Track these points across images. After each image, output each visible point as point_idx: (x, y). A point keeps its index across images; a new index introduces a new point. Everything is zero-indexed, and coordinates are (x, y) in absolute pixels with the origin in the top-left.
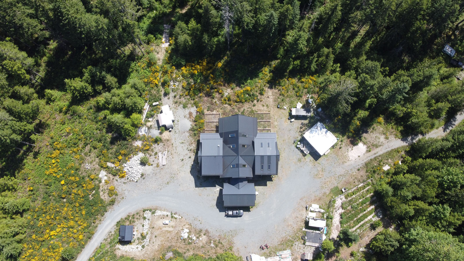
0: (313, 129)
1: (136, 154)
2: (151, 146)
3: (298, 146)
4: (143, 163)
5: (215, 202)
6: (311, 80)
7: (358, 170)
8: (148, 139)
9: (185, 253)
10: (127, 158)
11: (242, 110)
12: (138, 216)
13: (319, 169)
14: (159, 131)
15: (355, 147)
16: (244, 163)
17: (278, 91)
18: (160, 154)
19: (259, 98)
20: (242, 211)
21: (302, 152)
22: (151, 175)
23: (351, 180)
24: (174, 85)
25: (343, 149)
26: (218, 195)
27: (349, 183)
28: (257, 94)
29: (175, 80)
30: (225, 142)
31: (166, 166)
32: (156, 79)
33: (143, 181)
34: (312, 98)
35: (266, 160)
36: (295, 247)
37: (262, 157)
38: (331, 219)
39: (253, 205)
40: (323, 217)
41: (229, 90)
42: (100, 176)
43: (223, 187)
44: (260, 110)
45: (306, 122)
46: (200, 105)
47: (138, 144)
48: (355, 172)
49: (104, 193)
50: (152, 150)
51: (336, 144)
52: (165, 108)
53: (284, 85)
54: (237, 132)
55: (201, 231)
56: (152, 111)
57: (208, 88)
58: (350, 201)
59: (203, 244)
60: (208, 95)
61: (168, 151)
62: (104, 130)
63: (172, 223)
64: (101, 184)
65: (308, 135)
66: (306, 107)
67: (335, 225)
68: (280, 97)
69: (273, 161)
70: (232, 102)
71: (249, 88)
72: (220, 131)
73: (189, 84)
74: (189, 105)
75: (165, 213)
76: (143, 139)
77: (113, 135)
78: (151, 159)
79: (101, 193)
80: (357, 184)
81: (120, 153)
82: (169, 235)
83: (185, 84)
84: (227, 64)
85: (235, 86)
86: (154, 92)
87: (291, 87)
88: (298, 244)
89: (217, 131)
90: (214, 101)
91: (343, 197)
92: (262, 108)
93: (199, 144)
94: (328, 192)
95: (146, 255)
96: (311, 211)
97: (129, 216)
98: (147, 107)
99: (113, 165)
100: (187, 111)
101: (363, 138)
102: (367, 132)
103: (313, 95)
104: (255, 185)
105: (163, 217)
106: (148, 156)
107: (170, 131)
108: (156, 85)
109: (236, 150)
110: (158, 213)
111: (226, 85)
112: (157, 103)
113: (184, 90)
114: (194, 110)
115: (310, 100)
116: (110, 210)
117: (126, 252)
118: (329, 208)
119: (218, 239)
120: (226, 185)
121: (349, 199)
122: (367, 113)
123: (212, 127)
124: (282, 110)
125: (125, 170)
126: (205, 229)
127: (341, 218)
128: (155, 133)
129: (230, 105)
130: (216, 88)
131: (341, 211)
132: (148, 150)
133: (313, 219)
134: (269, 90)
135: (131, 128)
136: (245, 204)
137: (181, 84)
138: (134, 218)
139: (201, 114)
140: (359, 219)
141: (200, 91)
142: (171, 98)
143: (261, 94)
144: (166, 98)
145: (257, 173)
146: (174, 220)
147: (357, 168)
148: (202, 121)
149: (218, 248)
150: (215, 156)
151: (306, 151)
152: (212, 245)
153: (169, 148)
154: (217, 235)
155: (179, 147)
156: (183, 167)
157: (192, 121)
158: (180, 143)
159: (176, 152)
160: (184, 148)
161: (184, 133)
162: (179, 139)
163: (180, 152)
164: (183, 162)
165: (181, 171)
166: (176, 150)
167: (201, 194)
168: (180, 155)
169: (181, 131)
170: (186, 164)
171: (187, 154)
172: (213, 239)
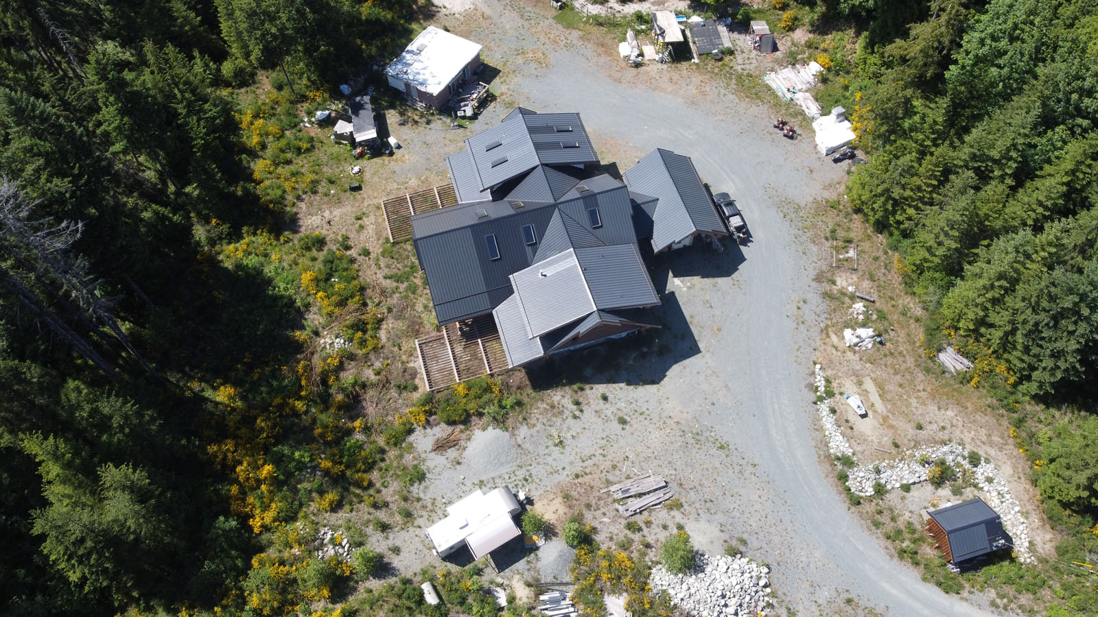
1: (665, 597)
2: (609, 554)
3: (469, 115)
4: (691, 563)
6: (251, 125)
8: (586, 576)
9: (917, 320)
12: (885, 518)
13: (520, 60)
14: (540, 542)
17: (302, 200)
18: (630, 510)
19: (335, 247)
22: (720, 517)
24: (332, 542)
25: (447, 25)
28: (323, 253)
29: (312, 544)
31: (666, 471)
33: (753, 542)
35: (545, 138)
36: (751, 67)
37: (538, 147)
40: (645, 30)
41: (324, 340)
46: (398, 423)
50: (626, 545)
52: (442, 541)
53: (280, 188)
54: (476, 229)
55: (827, 295)
57: (327, 413)
59: (861, 278)
60: (353, 406)
61: (609, 483)
63: (849, 385)
65: (434, 87)
68: (320, 189)
70: (368, 319)
71: (306, 281)
73: (320, 489)
74: (408, 459)
75: (828, 422)
76: (591, 597)
78: (662, 538)
82: (891, 387)
85: (303, 329)
87: (283, 170)
88: (738, 63)
90: (373, 378)
92: (371, 230)
94: (576, 33)
96: (642, 55)
97: (902, 553)
100: (435, 462)
105: (845, 425)
106: (653, 555)
107: (530, 497)
110: (839, 444)
111: (303, 354)
112: (426, 587)
113: (350, 498)
115: (320, 115)
118: (617, 25)
119: (828, 244)
123: (476, 356)
124: (367, 176)
126: (814, 284)
128: (552, 557)
129: (378, 323)
130: (324, 384)
131: (614, 3)
132: (631, 563)
133: (660, 36)
134: (302, 227)
137: (326, 516)
138: (899, 533)
139: (431, 408)
141: (342, 439)
142: (390, 543)
146: (834, 384)
148: (460, 393)
149: (852, 235)
152: (852, 253)
153: (596, 483)
154: (815, 249)
155: (579, 450)
156: (647, 412)
157: (468, 432)
158: (564, 447)
159: (602, 452)
160: (579, 430)
161: (523, 446)
162: (550, 459)
163: (598, 441)
164: (628, 419)
165: (664, 415)
166: (594, 455)
167: (715, 328)
168: (607, 436)
169: (519, 460)
170: (632, 406)
171: (596, 411)
172: (832, 257)
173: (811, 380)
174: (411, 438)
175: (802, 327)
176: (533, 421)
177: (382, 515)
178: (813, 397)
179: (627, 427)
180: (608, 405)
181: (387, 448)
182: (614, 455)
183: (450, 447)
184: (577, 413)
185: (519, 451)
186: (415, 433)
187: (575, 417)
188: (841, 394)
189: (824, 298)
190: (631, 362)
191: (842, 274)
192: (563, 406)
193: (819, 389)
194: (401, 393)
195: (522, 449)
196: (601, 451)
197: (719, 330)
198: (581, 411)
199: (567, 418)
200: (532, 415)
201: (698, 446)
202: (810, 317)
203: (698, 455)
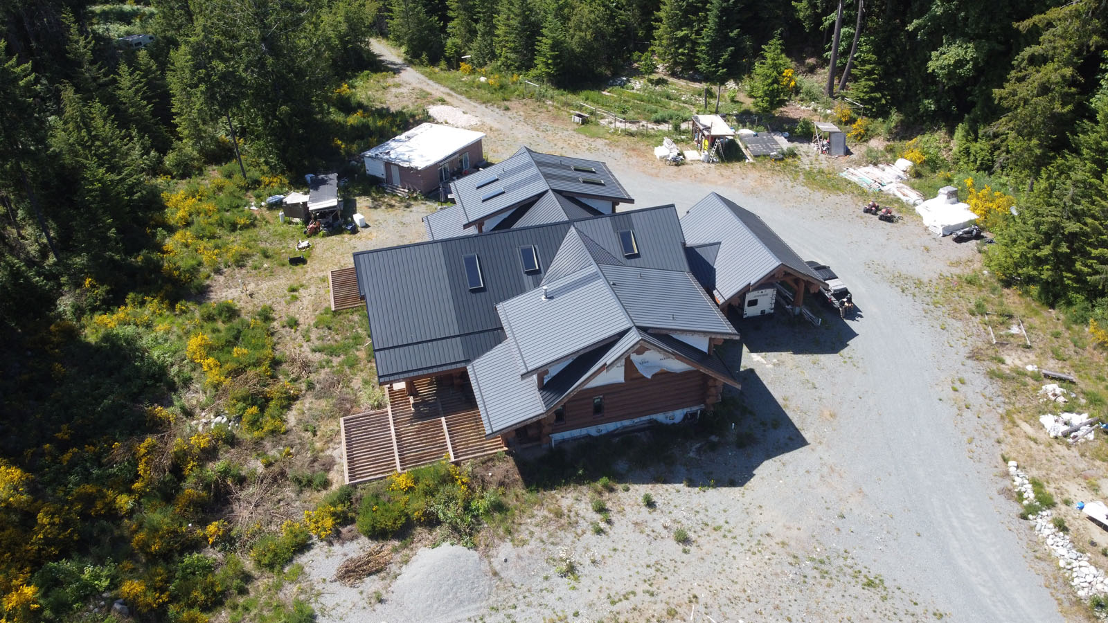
7: (508, 110)
17: (221, 273)
19: (251, 319)
23: (543, 115)
36: (821, 167)
41: (196, 420)
44: (317, 304)
48: (516, 113)
53: (195, 261)
55: (996, 376)
59: (1042, 357)
88: (806, 164)
90: (258, 471)
94: (602, 141)
100: (335, 599)
102: (385, 108)
118: (650, 136)
119: (976, 319)
124: (317, 251)
126: (971, 363)
129: (289, 401)
134: (212, 298)
143: (232, 315)
146: (1050, 489)
147: (502, 112)
149: (1010, 310)
155: (604, 584)
156: (726, 527)
157: (406, 552)
158: (577, 579)
159: (649, 588)
160: (606, 552)
161: (502, 575)
162: (550, 599)
163: (640, 569)
164: (692, 535)
165: (756, 531)
166: (634, 593)
167: (827, 413)
168: (657, 563)
169: (493, 599)
170: (698, 517)
171: (636, 524)
172: (989, 334)
173: (1007, 483)
174: (303, 559)
175: (967, 413)
176: (524, 535)
178: (1017, 509)
179: (693, 549)
180: (655, 515)
181: (256, 573)
182: (670, 593)
183: (370, 574)
184: (603, 525)
185: (495, 581)
186: (312, 552)
187: (599, 531)
188: (1067, 503)
189: (991, 378)
190: (691, 454)
191: (1010, 352)
192: (577, 515)
193: (1025, 495)
194: (301, 491)
195: (501, 579)
196: (646, 587)
197: (833, 416)
198: (609, 522)
199: (584, 532)
200: (523, 527)
201: (825, 582)
202: (977, 401)
203: (828, 597)
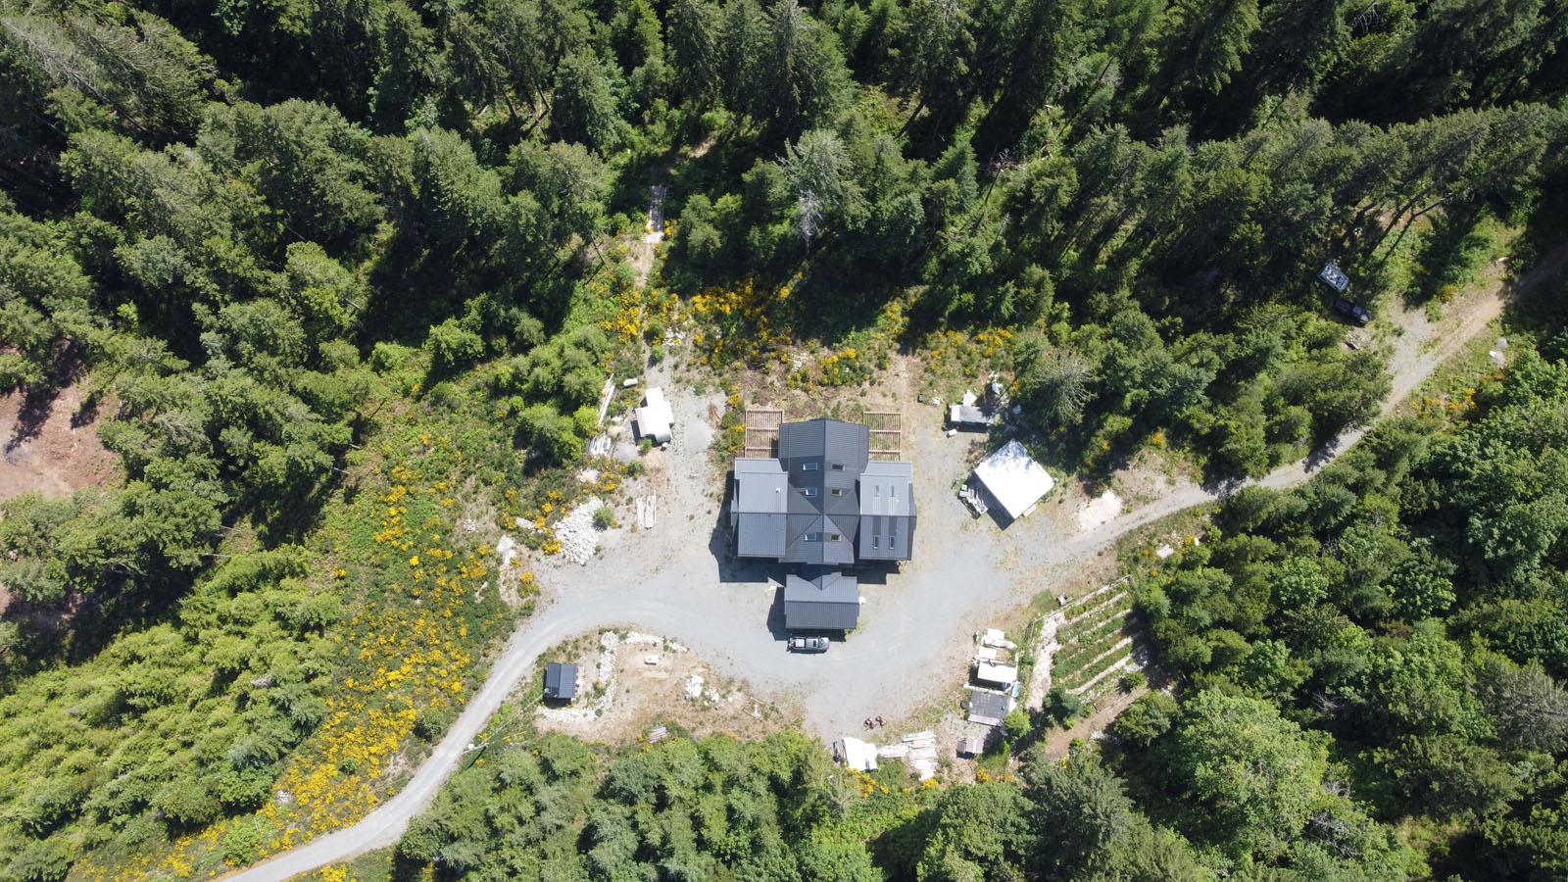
0: (997, 456)
1: (584, 501)
2: (617, 481)
3: (962, 494)
4: (600, 523)
5: (765, 618)
6: (1001, 336)
7: (1100, 554)
8: (612, 466)
9: (694, 730)
10: (563, 510)
11: (834, 403)
12: (586, 644)
13: (1009, 548)
14: (638, 448)
15: (1095, 501)
16: (834, 530)
18: (639, 503)
19: (875, 375)
20: (826, 640)
21: (971, 507)
22: (619, 551)
23: (1082, 577)
24: (675, 338)
25: (1067, 504)
26: (772, 601)
27: (1077, 584)
28: (872, 367)
29: (677, 327)
30: (794, 481)
31: (653, 532)
32: (631, 322)
33: (600, 564)
34: (1000, 380)
35: (885, 527)
36: (945, 725)
37: (877, 519)
38: (1031, 663)
39: (853, 627)
40: (1013, 659)
41: (805, 356)
42: (500, 548)
43: (784, 584)
44: (877, 406)
45: (983, 437)
46: (734, 388)
47: (589, 476)
48: (1091, 559)
49: (509, 588)
50: (621, 493)
51: (1051, 493)
52: (653, 394)
53: (937, 348)
54: (821, 459)
55: (731, 681)
56: (623, 398)
57: (755, 348)
58: (1077, 625)
59: (736, 710)
60: (756, 365)
61: (659, 497)
62: (510, 442)
63: (666, 663)
64: (501, 568)
65: (984, 471)
66: (986, 402)
67: (1040, 679)
68: (926, 375)
69: (902, 530)
70: (810, 385)
71: (851, 352)
72: (780, 454)
73: (709, 337)
74: (710, 389)
75: (650, 639)
76: (601, 465)
77: (529, 453)
78: (618, 514)
79: (502, 589)
80: (1095, 586)
81: (547, 498)
82: (657, 688)
83: (700, 338)
84: (800, 293)
85: (818, 345)
86: (626, 354)
87: (952, 352)
88: (953, 718)
89: (774, 454)
90: (769, 380)
91: (1060, 615)
92: (881, 401)
93: (731, 485)
94: (1026, 603)
95: (605, 732)
96: (985, 646)
97: (566, 643)
98: (609, 390)
99: (530, 525)
100: (704, 403)
101: (1115, 482)
102: (1124, 467)
103: (1004, 374)
104: (859, 582)
105: (646, 647)
106: (610, 505)
107: (663, 449)
108: (633, 338)
109: (818, 502)
110: (634, 638)
111: (799, 342)
112: (634, 381)
113: (699, 352)
114: (720, 400)
115: (997, 387)
116: (522, 628)
117: (560, 723)
118: (1026, 638)
120: (793, 581)
121: (1075, 620)
122: (1128, 421)
123: (762, 443)
124: (929, 408)
125: (559, 537)
127: (1054, 663)
128: (629, 452)
129: (806, 391)
130: (773, 350)
131: (1055, 647)
132: (611, 492)
133: (989, 662)
134: (899, 357)
135: (575, 440)
136: (836, 626)
137: (692, 337)
138: (577, 648)
139: (737, 411)
140: (1096, 666)
141: (736, 354)
142: (666, 369)
143: (881, 367)
144: (655, 369)
145: (866, 553)
147: (1098, 549)
148: (739, 428)
149: (770, 722)
150: (770, 514)
151: (981, 507)
152: (756, 714)
153: (661, 490)
154: (769, 691)
155: (683, 486)
157: (715, 426)
158: (688, 478)
159: (678, 499)
160: (695, 490)
161: (696, 455)
162: (683, 468)
163: (685, 499)
164: (692, 521)
165: (688, 544)
166: (677, 494)
167: (733, 599)
168: (686, 506)
169: (689, 450)
170: (700, 527)
172: (758, 699)
173: (679, 642)
174: (723, 393)
175: (715, 653)
177: (683, 367)
178: (668, 638)
179: (687, 519)
180: (705, 513)
181: (722, 378)
182: (674, 505)
183: (710, 414)
185: (694, 452)
186: (725, 396)
187: (704, 491)
188: (664, 655)
189: (730, 678)
191: (744, 699)
193: (672, 644)
194: (753, 393)
198: (709, 496)
199: (705, 486)
201: (662, 556)
202: (720, 662)
203: (657, 553)
